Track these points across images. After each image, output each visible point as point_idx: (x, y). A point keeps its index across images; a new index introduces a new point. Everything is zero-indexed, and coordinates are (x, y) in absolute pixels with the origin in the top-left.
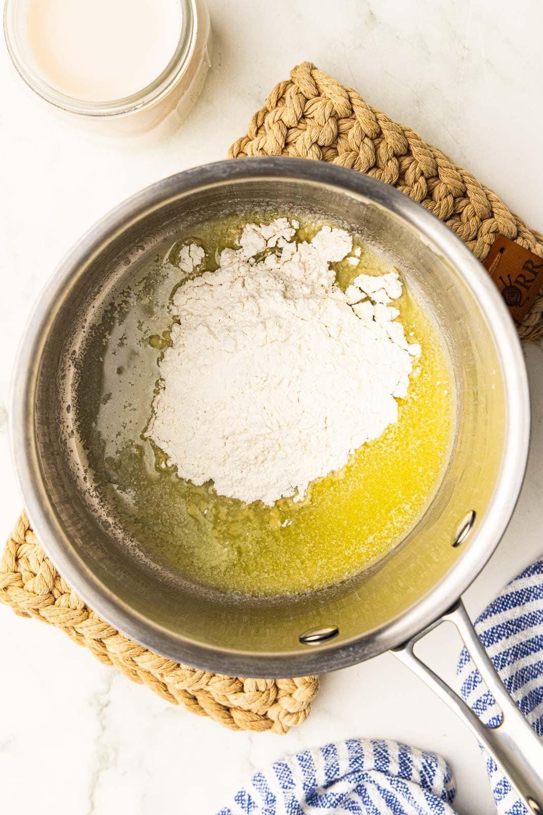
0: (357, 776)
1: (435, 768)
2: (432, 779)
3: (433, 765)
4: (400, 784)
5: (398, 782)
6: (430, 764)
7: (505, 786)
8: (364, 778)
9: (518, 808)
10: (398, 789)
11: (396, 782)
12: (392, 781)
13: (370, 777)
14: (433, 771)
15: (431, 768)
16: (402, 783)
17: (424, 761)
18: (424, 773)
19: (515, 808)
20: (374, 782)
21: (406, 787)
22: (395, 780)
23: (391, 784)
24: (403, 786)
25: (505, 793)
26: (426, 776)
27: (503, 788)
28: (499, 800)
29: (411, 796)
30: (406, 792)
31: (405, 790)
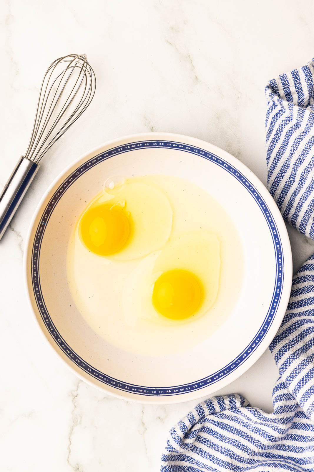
0: (203, 420)
1: (235, 400)
2: (235, 405)
3: (234, 399)
4: (221, 415)
5: (220, 415)
6: (232, 399)
7: (285, 365)
8: (206, 420)
9: (293, 374)
10: (222, 417)
11: (219, 416)
12: (218, 416)
13: (208, 419)
14: (234, 401)
15: (233, 400)
16: (222, 414)
17: (229, 399)
18: (231, 404)
19: (291, 375)
20: (211, 420)
21: (224, 414)
22: (219, 415)
23: (218, 417)
24: (223, 415)
25: (286, 368)
26: (232, 405)
27: (284, 366)
28: (283, 372)
29: (228, 416)
30: (226, 416)
31: (225, 416)
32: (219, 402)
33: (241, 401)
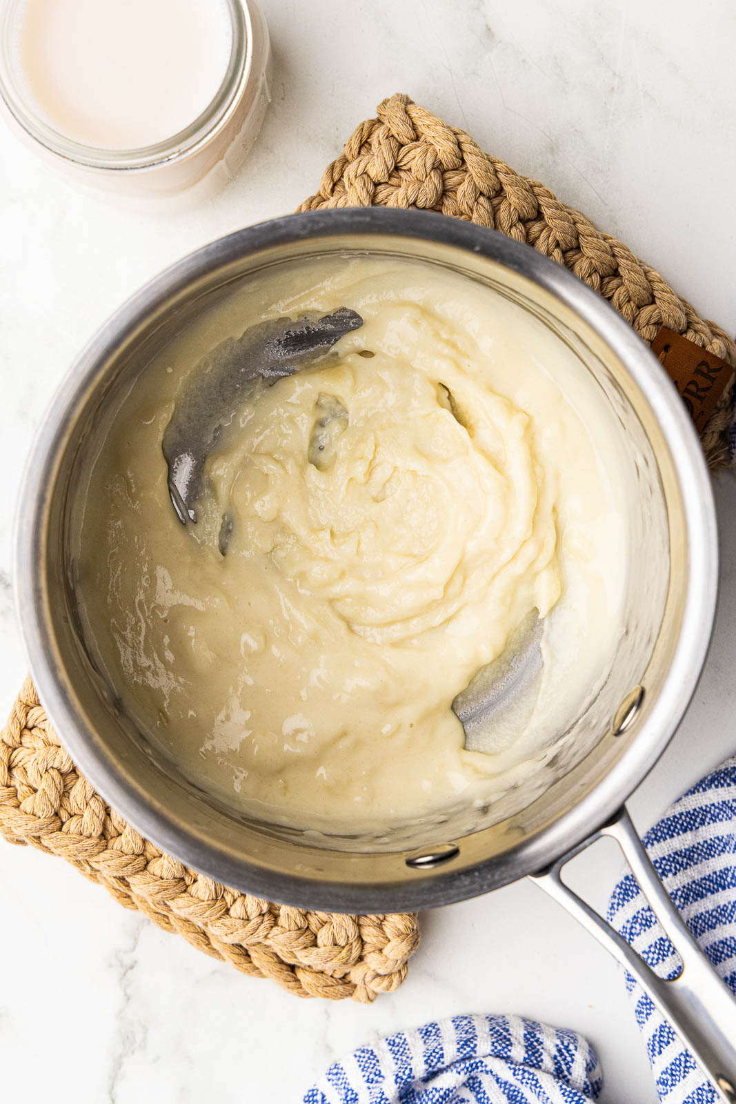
0: (468, 1065)
1: (574, 1052)
2: (570, 1067)
3: (571, 1047)
4: (526, 1075)
5: (524, 1071)
6: (567, 1047)
8: (477, 1067)
10: (524, 1081)
11: (521, 1072)
12: (515, 1071)
13: (486, 1066)
14: (571, 1055)
15: (568, 1051)
16: (530, 1074)
17: (558, 1042)
18: (559, 1058)
20: (491, 1072)
21: (535, 1078)
22: (519, 1070)
23: (514, 1075)
24: (531, 1077)
26: (562, 1062)
28: (664, 1094)
29: (542, 1090)
30: (535, 1085)
31: (534, 1082)
32: (528, 1036)
33: (588, 1061)
